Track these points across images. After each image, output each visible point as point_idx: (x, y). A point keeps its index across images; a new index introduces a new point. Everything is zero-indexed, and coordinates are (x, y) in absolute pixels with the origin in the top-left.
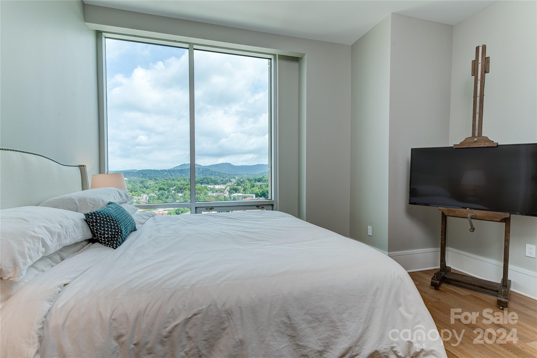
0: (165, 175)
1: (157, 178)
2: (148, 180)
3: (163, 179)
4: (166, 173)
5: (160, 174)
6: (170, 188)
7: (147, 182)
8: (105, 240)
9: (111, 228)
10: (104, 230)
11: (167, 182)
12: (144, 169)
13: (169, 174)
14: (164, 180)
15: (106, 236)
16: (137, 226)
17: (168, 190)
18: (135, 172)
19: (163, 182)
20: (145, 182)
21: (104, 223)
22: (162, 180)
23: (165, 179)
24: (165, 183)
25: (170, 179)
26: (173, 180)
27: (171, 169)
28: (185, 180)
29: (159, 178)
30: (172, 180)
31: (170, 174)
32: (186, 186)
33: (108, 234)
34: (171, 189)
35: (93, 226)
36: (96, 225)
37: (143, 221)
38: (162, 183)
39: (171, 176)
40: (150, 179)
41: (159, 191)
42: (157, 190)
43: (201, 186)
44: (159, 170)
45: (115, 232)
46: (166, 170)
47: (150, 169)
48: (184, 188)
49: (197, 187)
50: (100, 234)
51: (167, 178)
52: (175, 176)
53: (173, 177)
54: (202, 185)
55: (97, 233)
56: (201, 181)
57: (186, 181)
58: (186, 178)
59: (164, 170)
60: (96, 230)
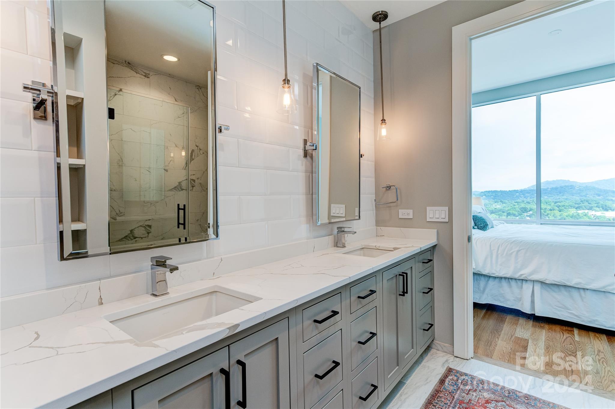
0: (516, 197)
1: (505, 201)
2: (492, 203)
3: (513, 202)
4: (517, 194)
5: (508, 196)
6: (522, 213)
7: (492, 205)
8: (480, 228)
9: (483, 222)
10: (480, 223)
11: (518, 206)
12: (488, 190)
13: (522, 196)
14: (515, 204)
15: (481, 226)
16: (494, 226)
17: (520, 216)
18: (477, 194)
19: (513, 205)
20: (488, 205)
21: (480, 220)
22: (511, 204)
23: (515, 201)
24: (516, 206)
25: (524, 201)
26: (529, 203)
27: (526, 188)
28: (548, 204)
29: (508, 201)
30: (527, 203)
31: (524, 195)
32: (549, 212)
33: (482, 225)
34: (525, 215)
35: (475, 220)
36: (477, 220)
37: (497, 224)
38: (511, 206)
39: (525, 197)
40: (495, 201)
41: (507, 216)
42: (505, 216)
43: (576, 212)
44: (507, 191)
45: (485, 224)
46: (518, 190)
47: (495, 190)
48: (546, 214)
49: (569, 213)
50: (478, 224)
51: (519, 200)
52: (530, 198)
53: (529, 200)
54: (578, 210)
55: (477, 224)
56: (577, 206)
57: (550, 205)
58: (550, 200)
59: (515, 190)
60: (477, 222)
